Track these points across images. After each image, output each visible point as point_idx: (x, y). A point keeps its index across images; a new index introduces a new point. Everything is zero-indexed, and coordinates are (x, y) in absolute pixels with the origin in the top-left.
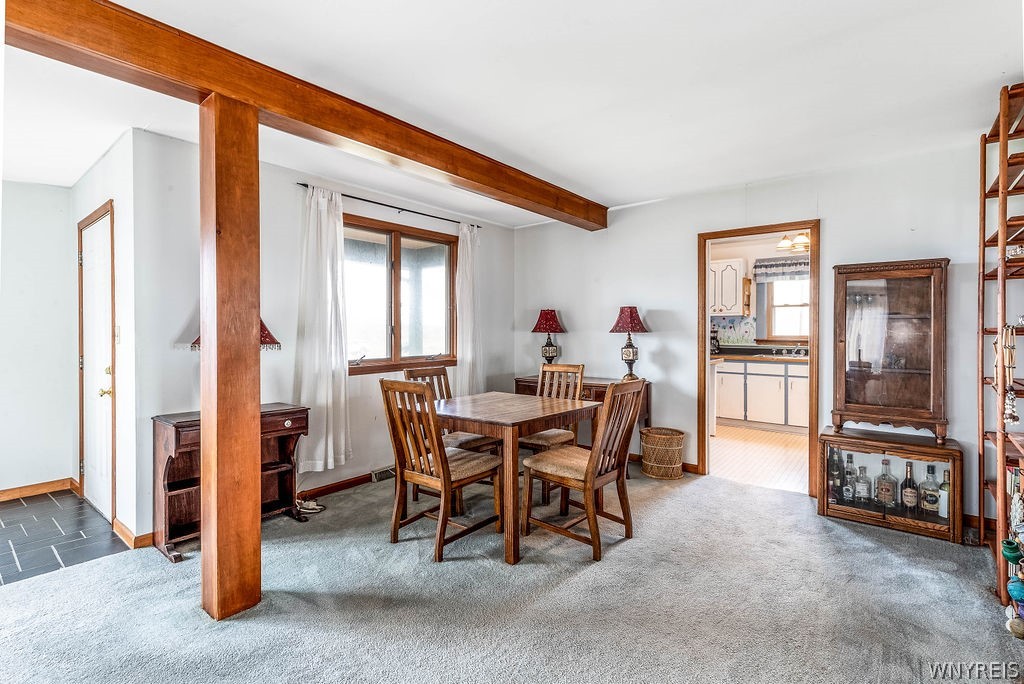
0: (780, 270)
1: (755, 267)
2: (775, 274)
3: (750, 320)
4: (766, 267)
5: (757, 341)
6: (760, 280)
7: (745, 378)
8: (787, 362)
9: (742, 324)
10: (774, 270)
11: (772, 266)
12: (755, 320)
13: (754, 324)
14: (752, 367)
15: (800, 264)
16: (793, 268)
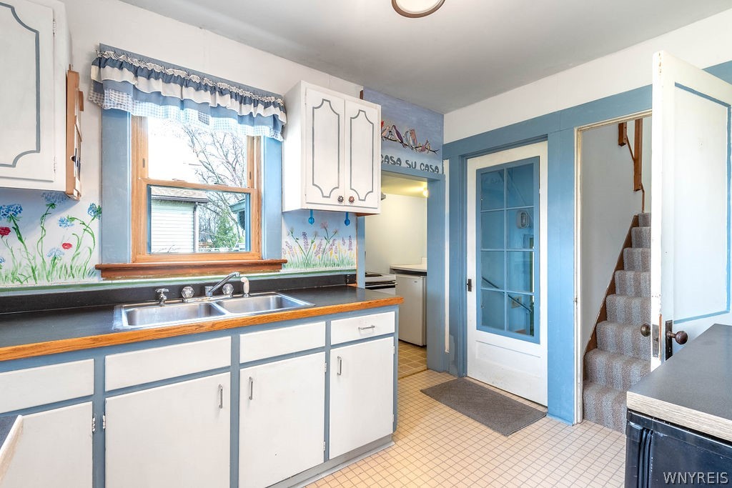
0: (173, 90)
1: (101, 62)
2: (159, 98)
3: (80, 211)
4: (136, 72)
5: (105, 270)
6: (113, 100)
7: (99, 413)
8: (235, 329)
9: (53, 222)
10: (157, 85)
11: (150, 74)
12: (98, 212)
13: (95, 225)
14: (121, 368)
15: (222, 93)
16: (205, 97)
